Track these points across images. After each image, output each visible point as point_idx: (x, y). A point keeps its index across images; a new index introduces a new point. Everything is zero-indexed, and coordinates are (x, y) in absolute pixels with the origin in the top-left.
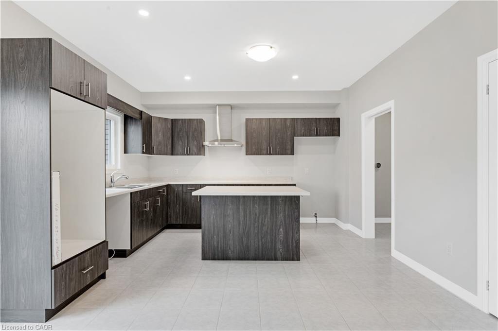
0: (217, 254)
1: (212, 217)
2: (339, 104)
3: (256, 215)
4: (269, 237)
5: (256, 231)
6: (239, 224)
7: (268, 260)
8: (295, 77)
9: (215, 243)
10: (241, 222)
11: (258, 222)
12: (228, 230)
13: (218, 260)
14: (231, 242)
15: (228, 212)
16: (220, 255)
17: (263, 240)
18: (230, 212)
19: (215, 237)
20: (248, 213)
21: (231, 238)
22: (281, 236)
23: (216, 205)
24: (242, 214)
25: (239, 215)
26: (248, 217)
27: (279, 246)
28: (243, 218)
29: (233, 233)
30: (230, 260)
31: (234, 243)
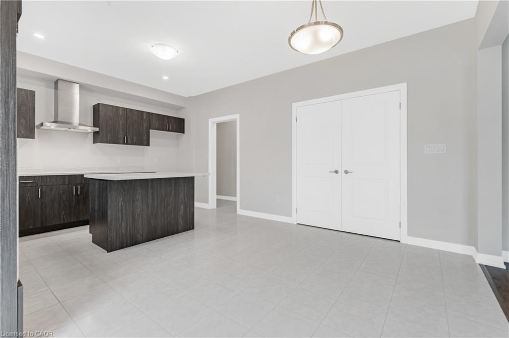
0: (125, 241)
1: (120, 204)
2: (184, 107)
3: (162, 196)
4: (172, 214)
5: (162, 212)
6: (148, 206)
7: (172, 234)
8: (165, 78)
9: (123, 231)
10: (150, 205)
11: (164, 202)
12: (137, 215)
13: (127, 247)
14: (140, 226)
15: (137, 198)
16: (129, 242)
17: (168, 218)
18: (138, 197)
19: (123, 224)
20: (155, 195)
21: (140, 222)
22: (182, 212)
23: (124, 190)
24: (151, 197)
25: (148, 198)
26: (155, 199)
27: (181, 221)
28: (151, 201)
29: (142, 216)
30: (139, 244)
31: (142, 227)
